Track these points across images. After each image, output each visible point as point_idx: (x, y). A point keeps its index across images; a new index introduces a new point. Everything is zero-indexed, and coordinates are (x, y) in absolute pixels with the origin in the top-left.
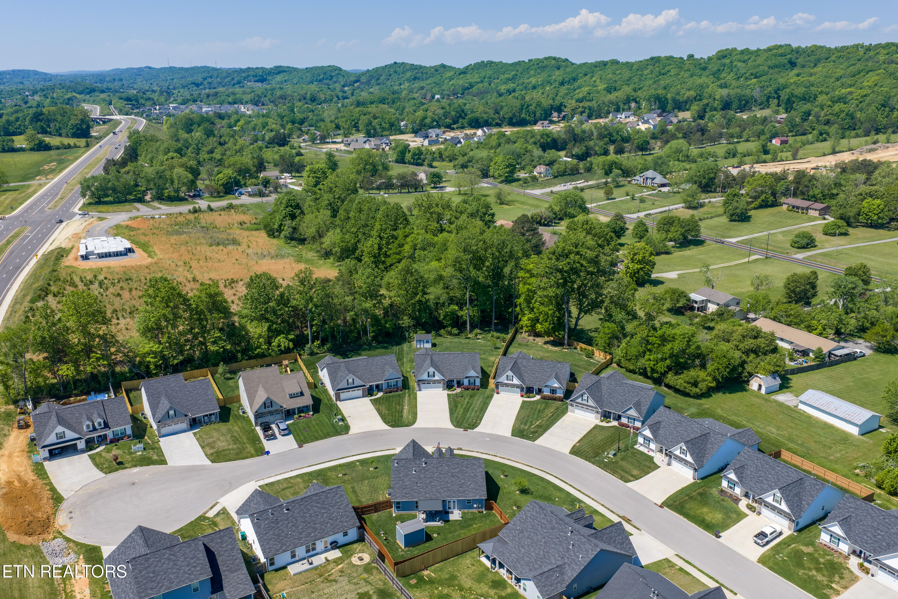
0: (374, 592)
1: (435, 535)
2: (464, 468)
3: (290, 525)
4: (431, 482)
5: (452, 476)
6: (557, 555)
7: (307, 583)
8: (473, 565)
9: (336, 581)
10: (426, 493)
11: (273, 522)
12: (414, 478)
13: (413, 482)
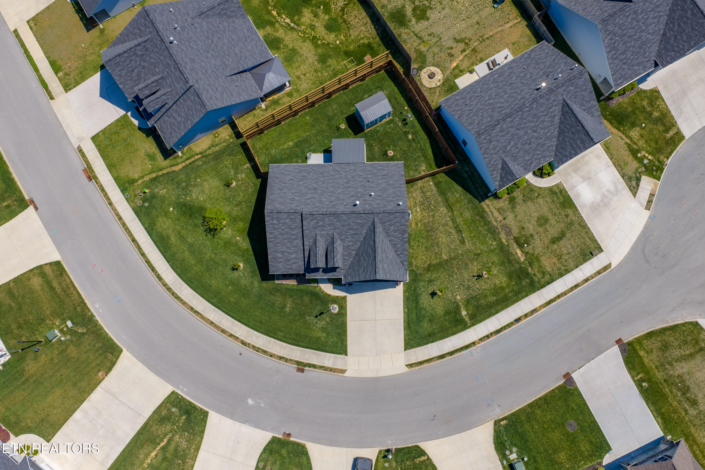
0: (410, 21)
1: (343, 126)
2: (297, 198)
3: (528, 76)
4: (347, 183)
5: (315, 189)
6: (198, 30)
7: (487, 38)
8: (298, 78)
9: (457, 41)
10: (355, 170)
11: (551, 72)
12: (372, 187)
13: (373, 182)
